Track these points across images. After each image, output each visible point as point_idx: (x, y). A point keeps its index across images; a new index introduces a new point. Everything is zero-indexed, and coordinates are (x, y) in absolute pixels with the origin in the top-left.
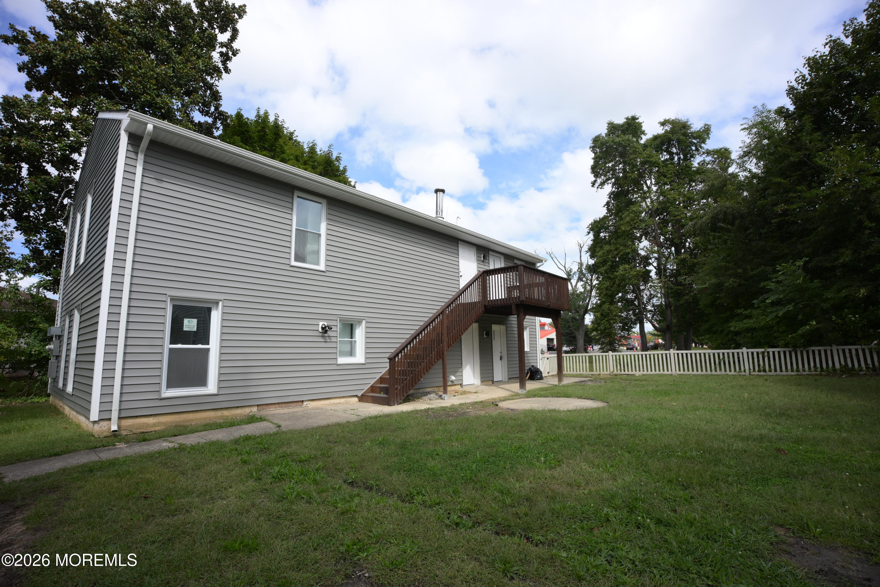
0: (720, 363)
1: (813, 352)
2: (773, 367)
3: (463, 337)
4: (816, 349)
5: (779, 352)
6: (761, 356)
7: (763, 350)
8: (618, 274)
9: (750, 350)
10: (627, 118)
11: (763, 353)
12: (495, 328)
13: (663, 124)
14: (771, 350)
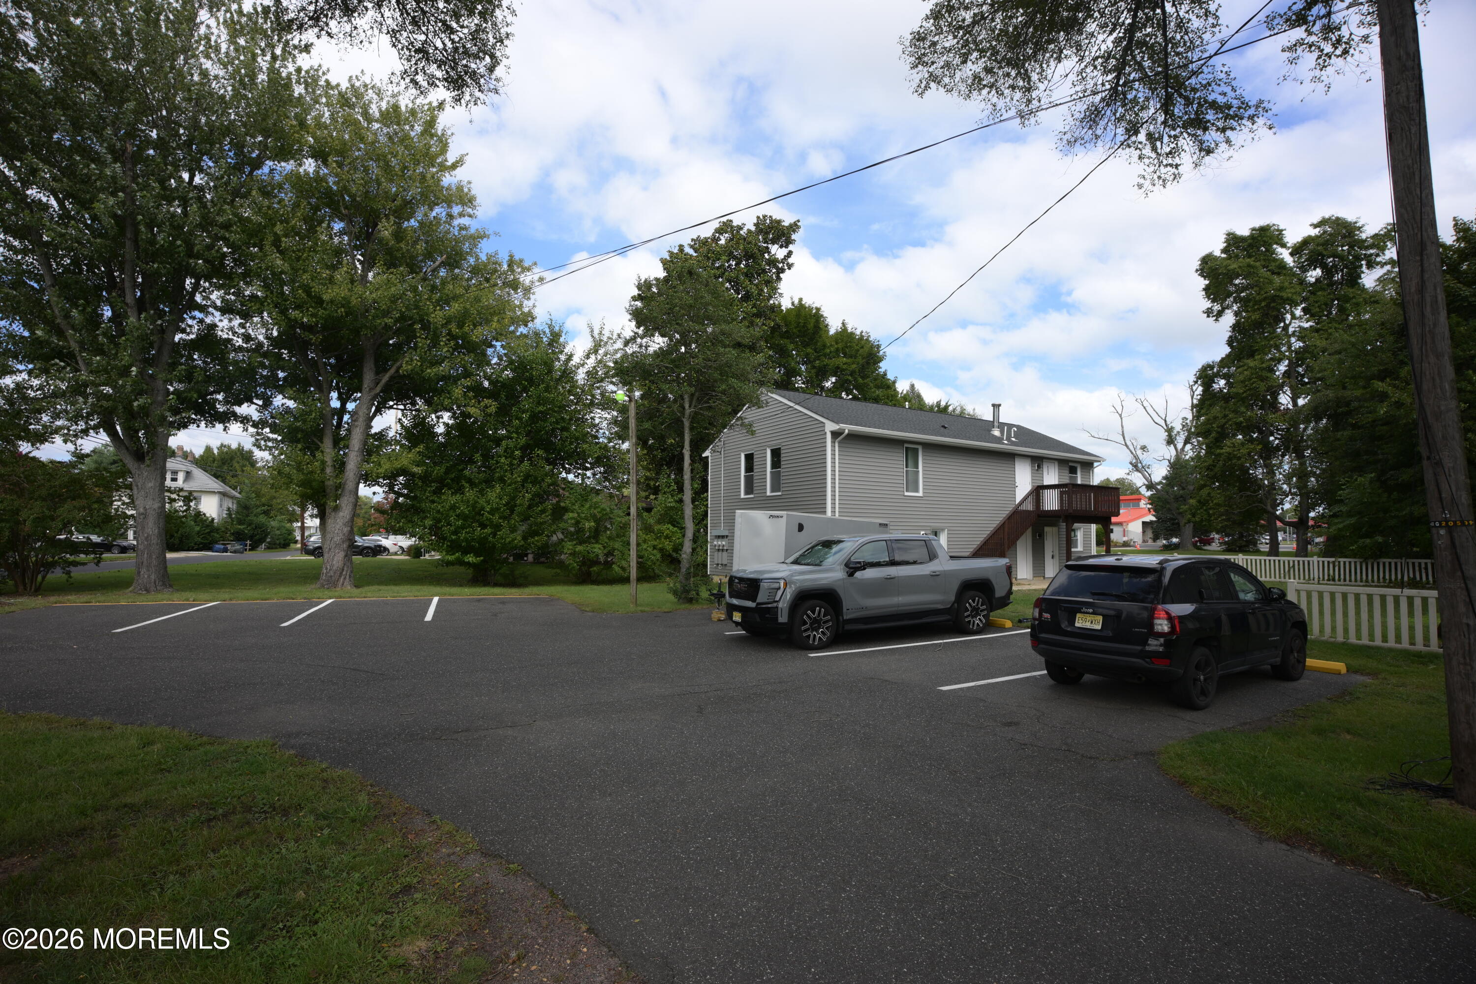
0: (1289, 571)
1: (1384, 564)
2: (1342, 577)
3: (1018, 543)
4: (1387, 561)
5: (1350, 563)
6: (1331, 566)
7: (1333, 559)
8: (1222, 451)
9: (1321, 559)
10: (1253, 229)
11: (1334, 563)
12: (1047, 529)
13: (1315, 226)
14: (1342, 560)
